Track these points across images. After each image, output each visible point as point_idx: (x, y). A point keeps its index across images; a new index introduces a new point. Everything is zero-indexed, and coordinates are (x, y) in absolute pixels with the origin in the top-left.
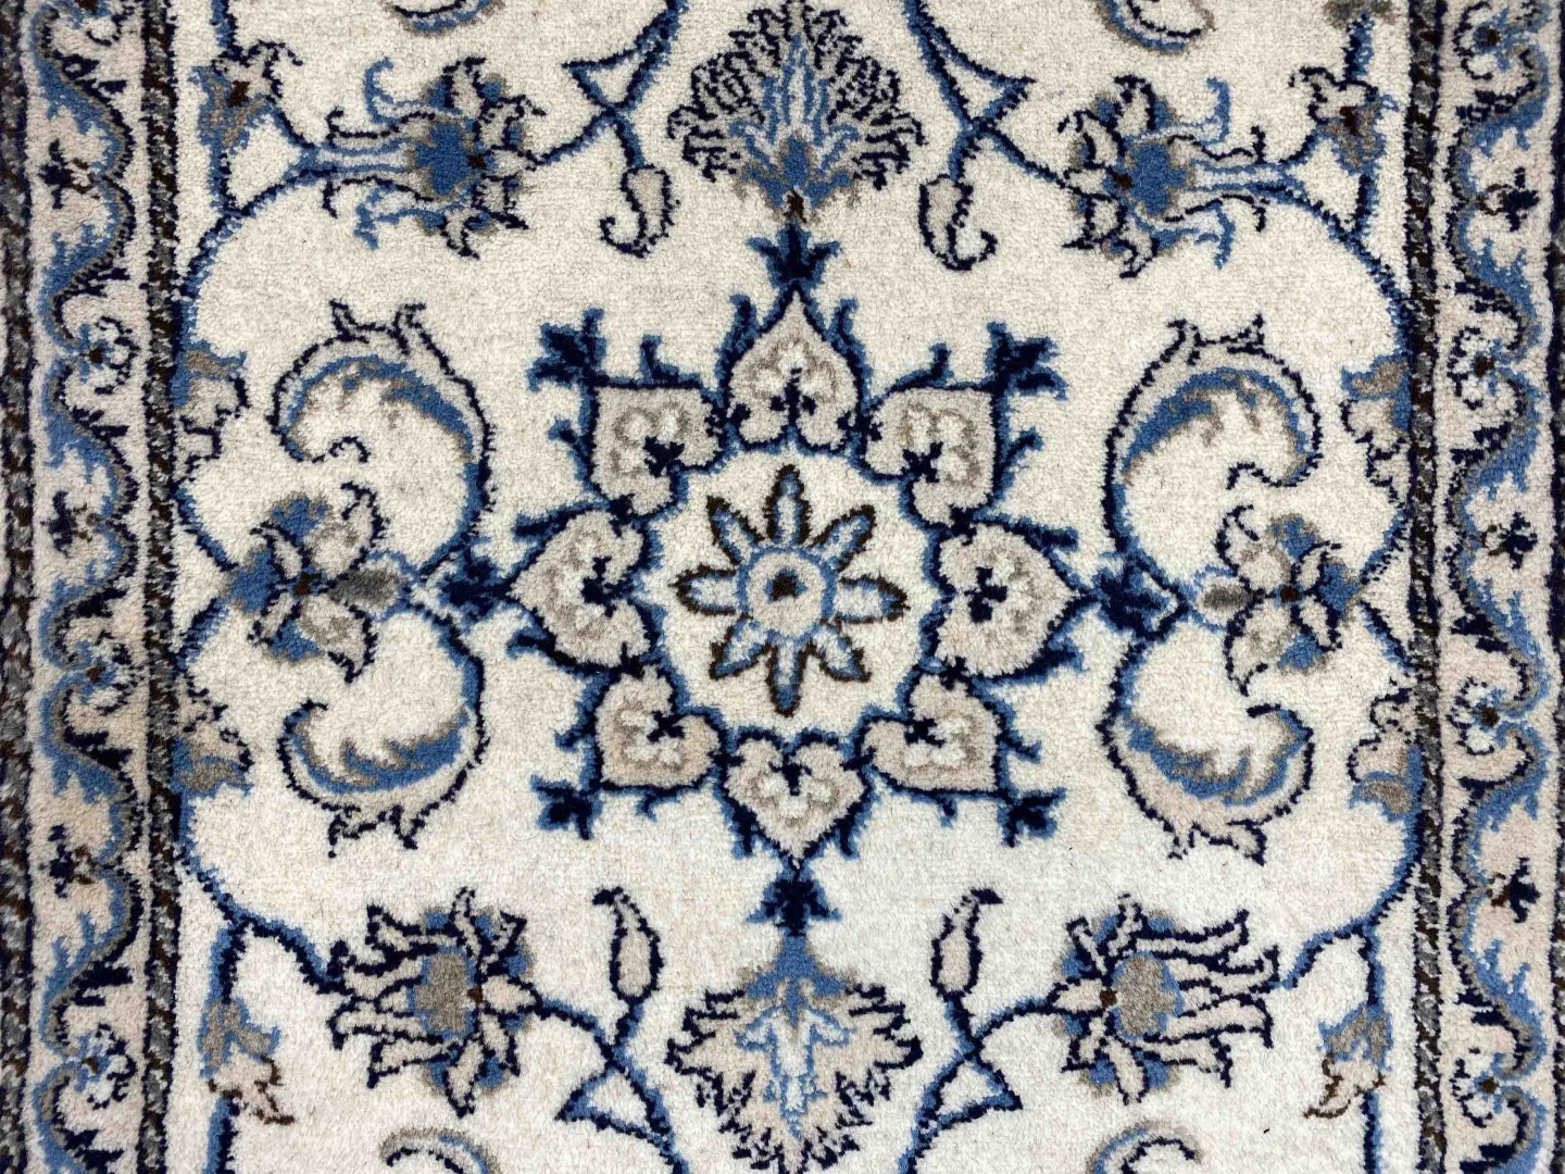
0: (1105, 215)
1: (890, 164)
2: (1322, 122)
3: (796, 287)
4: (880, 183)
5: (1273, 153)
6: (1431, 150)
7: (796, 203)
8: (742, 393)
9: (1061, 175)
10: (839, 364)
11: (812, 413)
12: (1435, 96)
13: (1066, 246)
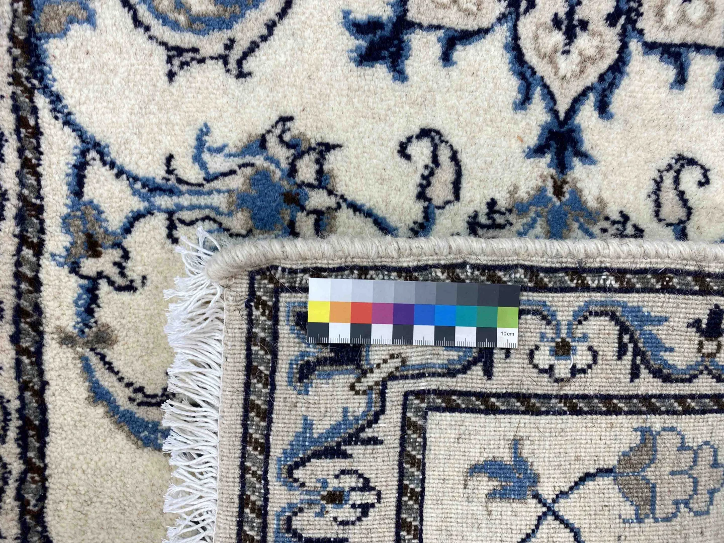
0: (307, 171)
1: (483, 219)
2: (118, 245)
3: (562, 124)
4: (492, 204)
5: (159, 222)
6: (20, 218)
7: (558, 191)
8: (611, 36)
9: (344, 205)
10: (530, 57)
11: (556, 15)
12: (18, 264)
13: (339, 146)
